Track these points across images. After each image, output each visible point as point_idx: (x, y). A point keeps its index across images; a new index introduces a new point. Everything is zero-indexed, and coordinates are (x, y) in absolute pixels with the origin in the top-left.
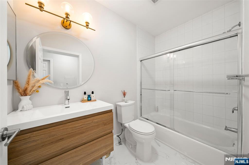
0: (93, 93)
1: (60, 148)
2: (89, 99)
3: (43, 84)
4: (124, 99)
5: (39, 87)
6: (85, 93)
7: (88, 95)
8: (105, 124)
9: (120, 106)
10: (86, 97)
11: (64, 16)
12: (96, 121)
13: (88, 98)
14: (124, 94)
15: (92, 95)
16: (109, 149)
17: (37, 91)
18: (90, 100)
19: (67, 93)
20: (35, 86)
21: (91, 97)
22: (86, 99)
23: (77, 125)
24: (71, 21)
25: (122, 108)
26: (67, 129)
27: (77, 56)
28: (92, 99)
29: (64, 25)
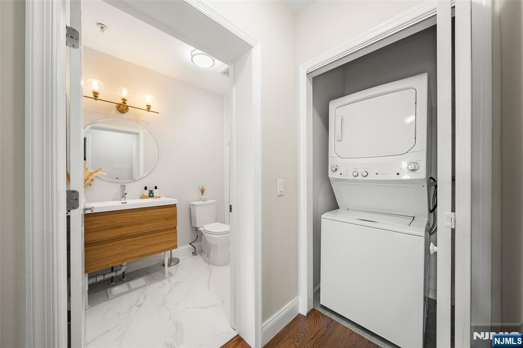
0: (156, 188)
1: (119, 234)
2: (151, 195)
3: (97, 177)
4: (201, 197)
5: (92, 180)
6: (146, 188)
7: (150, 191)
8: (167, 219)
9: (194, 205)
10: (147, 193)
11: (121, 102)
12: (156, 214)
13: (149, 194)
14: (203, 191)
15: (155, 191)
16: (171, 245)
17: (90, 185)
18: (153, 196)
19: (123, 187)
20: (88, 179)
21: (153, 193)
22: (147, 194)
23: (135, 216)
24: (128, 106)
25: (196, 208)
26: (126, 218)
27: (137, 134)
28: (155, 195)
29: (120, 109)
